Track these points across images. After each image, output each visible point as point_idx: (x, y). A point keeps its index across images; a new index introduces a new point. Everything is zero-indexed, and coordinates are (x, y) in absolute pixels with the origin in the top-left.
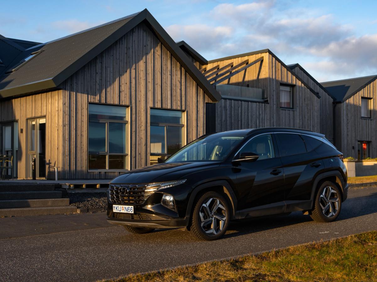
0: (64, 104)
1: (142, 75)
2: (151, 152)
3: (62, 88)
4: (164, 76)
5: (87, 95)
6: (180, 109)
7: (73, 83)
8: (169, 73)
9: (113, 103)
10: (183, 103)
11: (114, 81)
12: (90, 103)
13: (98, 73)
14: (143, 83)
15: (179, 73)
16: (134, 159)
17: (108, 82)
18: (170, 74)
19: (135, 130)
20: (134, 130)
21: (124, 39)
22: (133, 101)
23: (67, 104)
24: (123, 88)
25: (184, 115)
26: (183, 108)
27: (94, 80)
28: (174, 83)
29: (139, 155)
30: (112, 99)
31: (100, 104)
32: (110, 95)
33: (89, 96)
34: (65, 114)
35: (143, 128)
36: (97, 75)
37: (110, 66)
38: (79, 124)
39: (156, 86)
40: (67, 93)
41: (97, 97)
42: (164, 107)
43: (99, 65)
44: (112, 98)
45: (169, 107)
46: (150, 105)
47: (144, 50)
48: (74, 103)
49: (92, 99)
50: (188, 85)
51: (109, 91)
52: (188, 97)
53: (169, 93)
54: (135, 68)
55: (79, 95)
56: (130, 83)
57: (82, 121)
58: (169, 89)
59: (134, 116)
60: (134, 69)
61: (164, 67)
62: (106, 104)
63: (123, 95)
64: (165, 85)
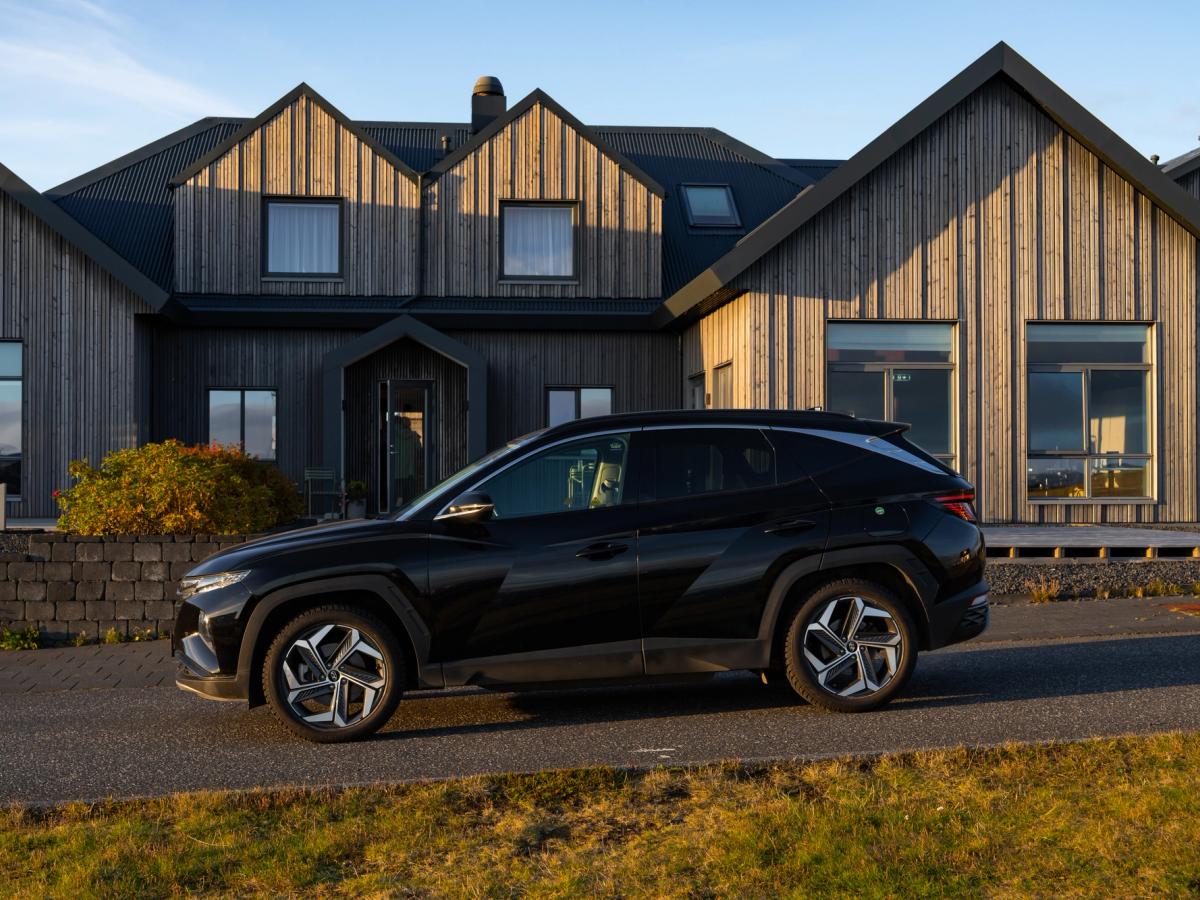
0: (756, 329)
1: (998, 230)
2: (1032, 448)
3: (749, 287)
4: (1075, 229)
5: (821, 301)
6: (1133, 318)
7: (781, 273)
8: (1094, 216)
9: (902, 317)
10: (1146, 300)
11: (906, 256)
12: (830, 322)
13: (854, 239)
14: (1001, 253)
15: (1129, 212)
16: (975, 468)
17: (888, 261)
18: (1097, 218)
19: (974, 389)
20: (971, 386)
21: (937, 137)
22: (971, 307)
23: (765, 329)
24: (935, 271)
25: (1151, 337)
26: (1146, 315)
27: (844, 258)
28: (1110, 242)
29: (992, 458)
30: (902, 307)
31: (862, 321)
32: (893, 295)
33: (830, 302)
34: (757, 355)
35: (1003, 378)
36: (853, 243)
37: (893, 217)
38: (800, 378)
39: (1047, 260)
40: (765, 300)
41: (855, 305)
42: (1076, 315)
43: (857, 218)
44: (902, 303)
45: (1094, 315)
46: (1027, 311)
47: (1004, 160)
48: (783, 325)
49: (837, 309)
50: (1164, 244)
51: (893, 285)
52: (1165, 282)
53: (1094, 274)
54: (973, 213)
55: (800, 302)
56: (959, 256)
57: (808, 371)
58: (1094, 261)
59: (971, 349)
60: (971, 216)
61: (1075, 200)
62: (882, 321)
63: (935, 292)
64: (1078, 252)
